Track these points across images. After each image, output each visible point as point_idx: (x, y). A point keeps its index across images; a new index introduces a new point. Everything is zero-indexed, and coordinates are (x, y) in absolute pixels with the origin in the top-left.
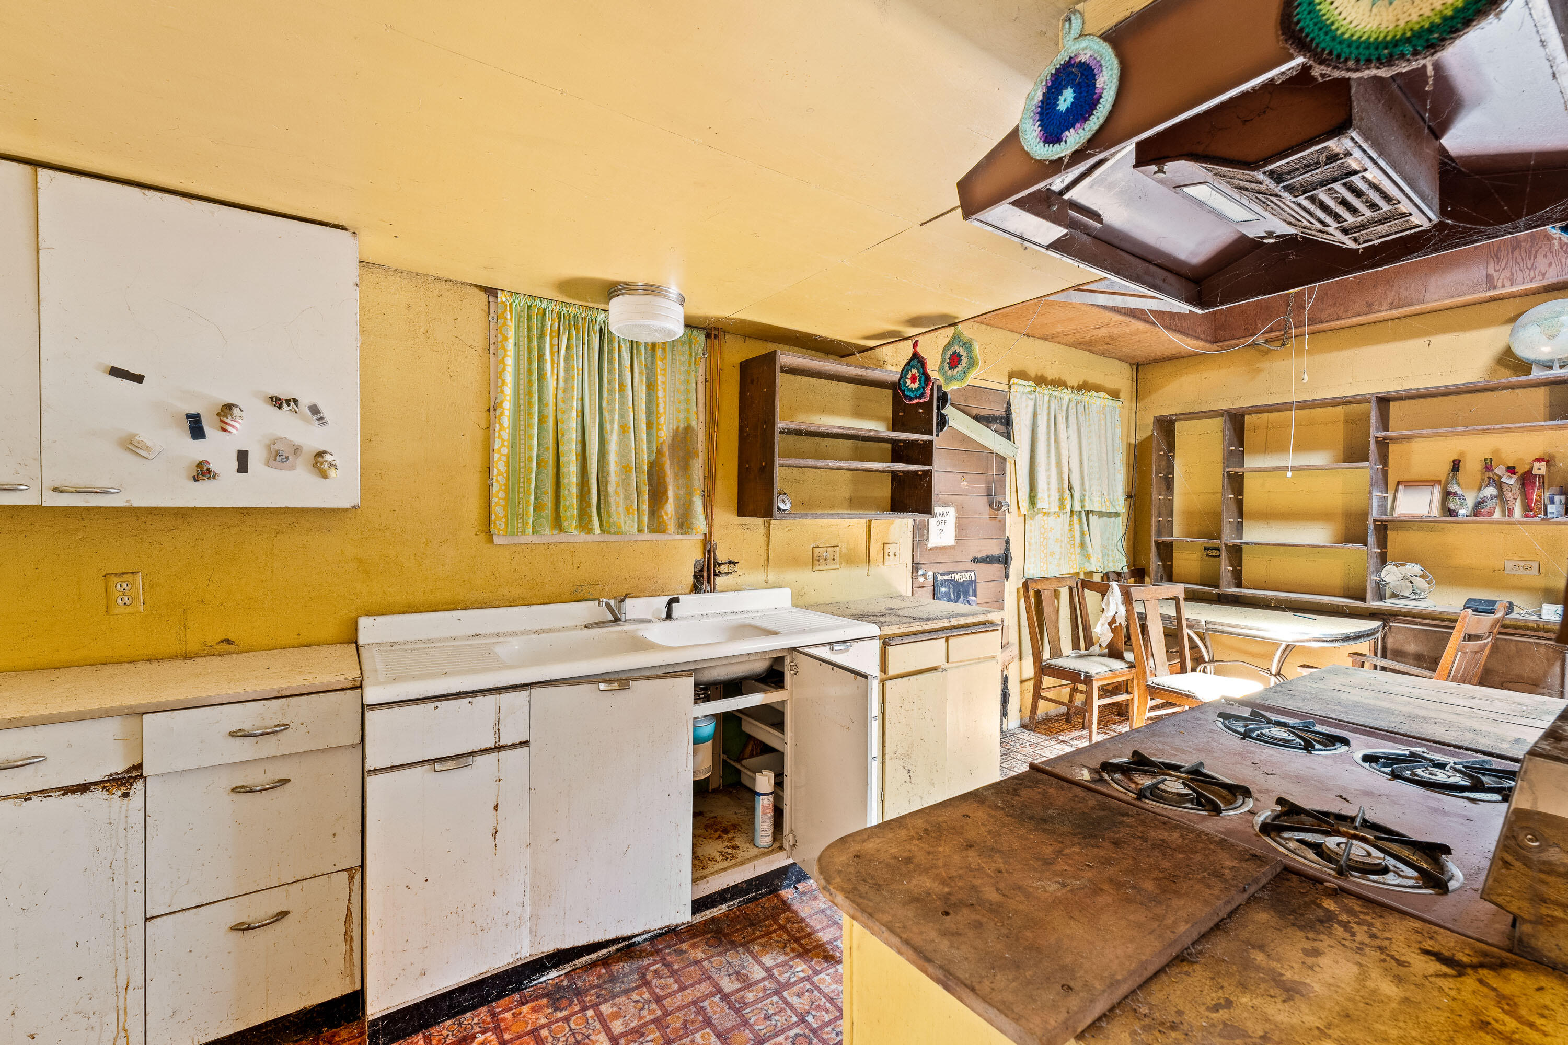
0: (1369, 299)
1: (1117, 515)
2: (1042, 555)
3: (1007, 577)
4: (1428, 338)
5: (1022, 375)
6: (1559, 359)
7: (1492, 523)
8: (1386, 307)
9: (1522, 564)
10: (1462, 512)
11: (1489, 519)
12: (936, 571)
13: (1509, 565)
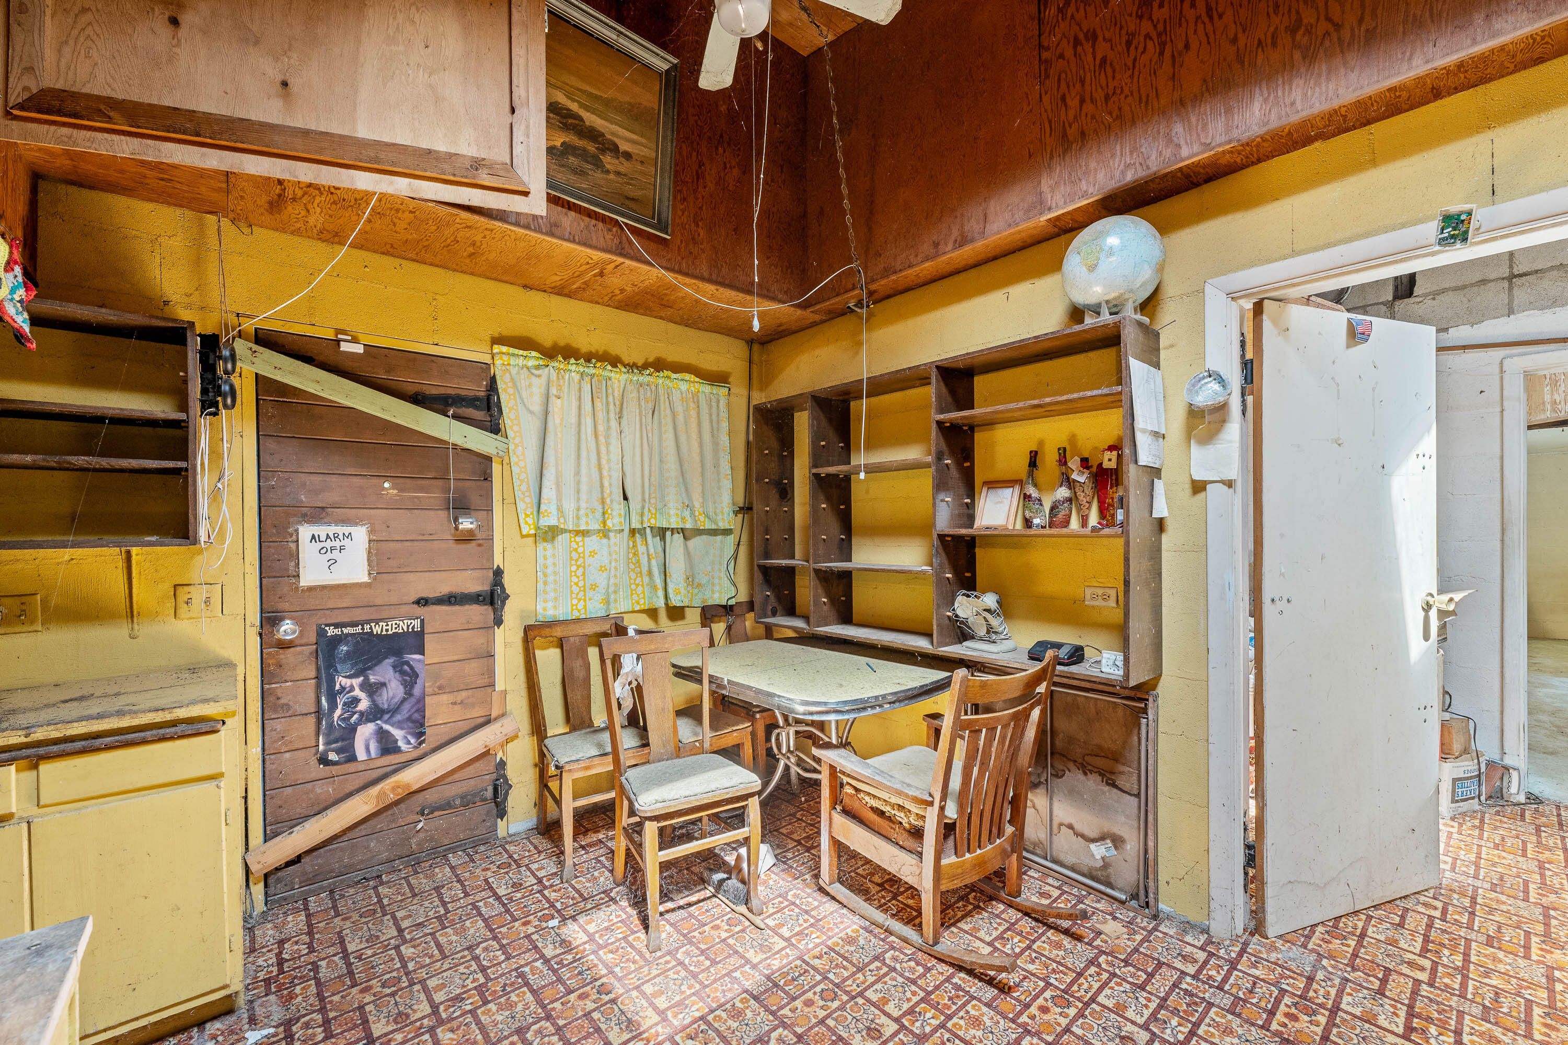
0: (935, 238)
1: (727, 532)
2: (575, 589)
3: (499, 622)
4: (1006, 290)
5: (523, 343)
6: (1107, 302)
7: (1069, 536)
8: (950, 246)
9: (1100, 591)
10: (1036, 521)
11: (1064, 531)
12: (323, 621)
13: (1088, 592)
